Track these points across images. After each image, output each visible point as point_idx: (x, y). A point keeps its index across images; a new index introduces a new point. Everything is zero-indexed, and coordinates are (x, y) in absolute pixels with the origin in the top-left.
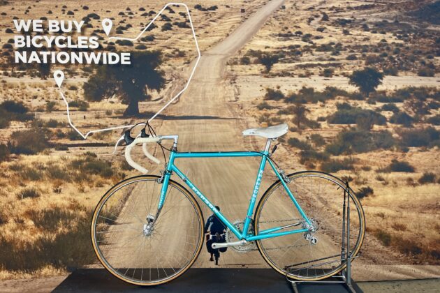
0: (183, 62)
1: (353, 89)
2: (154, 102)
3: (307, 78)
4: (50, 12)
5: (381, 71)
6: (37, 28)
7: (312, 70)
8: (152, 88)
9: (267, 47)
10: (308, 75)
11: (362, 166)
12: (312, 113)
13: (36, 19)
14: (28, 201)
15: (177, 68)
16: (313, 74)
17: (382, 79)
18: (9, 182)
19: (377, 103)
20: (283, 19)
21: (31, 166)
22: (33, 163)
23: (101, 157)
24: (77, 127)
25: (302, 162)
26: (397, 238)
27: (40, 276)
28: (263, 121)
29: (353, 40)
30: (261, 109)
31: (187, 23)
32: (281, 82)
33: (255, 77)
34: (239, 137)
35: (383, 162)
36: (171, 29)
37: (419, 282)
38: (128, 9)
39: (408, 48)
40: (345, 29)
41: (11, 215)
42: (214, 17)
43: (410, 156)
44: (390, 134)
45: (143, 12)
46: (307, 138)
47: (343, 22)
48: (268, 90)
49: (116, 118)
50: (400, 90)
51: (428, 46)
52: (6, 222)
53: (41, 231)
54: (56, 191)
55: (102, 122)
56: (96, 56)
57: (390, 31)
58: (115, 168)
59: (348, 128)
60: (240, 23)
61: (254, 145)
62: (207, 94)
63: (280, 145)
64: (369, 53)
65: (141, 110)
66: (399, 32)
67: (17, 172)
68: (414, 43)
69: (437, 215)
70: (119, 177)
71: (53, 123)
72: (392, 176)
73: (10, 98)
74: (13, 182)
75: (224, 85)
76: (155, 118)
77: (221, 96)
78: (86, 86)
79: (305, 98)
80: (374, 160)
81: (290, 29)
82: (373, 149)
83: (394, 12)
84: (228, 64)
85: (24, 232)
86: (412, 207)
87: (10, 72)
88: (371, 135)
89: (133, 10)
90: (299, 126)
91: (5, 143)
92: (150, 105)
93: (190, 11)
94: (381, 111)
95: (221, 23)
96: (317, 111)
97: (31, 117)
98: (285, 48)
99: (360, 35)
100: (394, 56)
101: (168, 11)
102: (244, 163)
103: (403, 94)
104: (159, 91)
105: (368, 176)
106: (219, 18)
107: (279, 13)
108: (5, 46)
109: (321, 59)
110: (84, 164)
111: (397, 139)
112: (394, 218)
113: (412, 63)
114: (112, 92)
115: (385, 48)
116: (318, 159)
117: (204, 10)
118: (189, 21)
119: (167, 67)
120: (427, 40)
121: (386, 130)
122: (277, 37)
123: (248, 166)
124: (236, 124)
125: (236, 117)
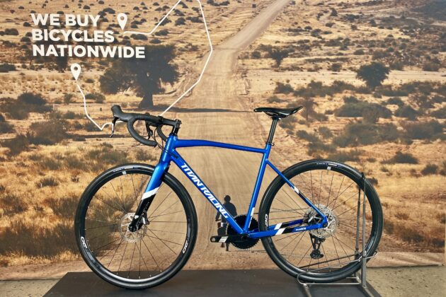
0: (196, 56)
1: (360, 83)
2: (167, 95)
3: (315, 73)
4: (67, 7)
5: (387, 66)
6: (55, 22)
7: (321, 64)
8: (165, 81)
9: (277, 42)
10: (317, 69)
11: (368, 157)
12: (320, 106)
13: (54, 13)
14: (47, 189)
15: (191, 61)
16: (321, 68)
17: (388, 74)
18: (29, 172)
19: (383, 97)
20: (293, 15)
21: (49, 156)
22: (52, 153)
23: (117, 147)
24: (93, 119)
25: (310, 154)
26: (399, 227)
27: (59, 261)
29: (360, 35)
30: (271, 102)
31: (200, 18)
32: (290, 76)
33: (266, 71)
34: (249, 130)
35: (387, 154)
36: (184, 24)
37: (421, 269)
38: (143, 4)
39: (413, 43)
40: (353, 24)
41: (31, 203)
42: (226, 12)
43: (414, 148)
44: (395, 127)
45: (157, 7)
46: (315, 130)
47: (352, 17)
48: (278, 83)
49: (131, 110)
50: (405, 84)
51: (434, 41)
52: (26, 209)
53: (60, 218)
54: (75, 180)
56: (112, 49)
57: (396, 26)
58: (130, 159)
59: (354, 121)
60: (251, 18)
61: (264, 137)
62: (219, 87)
63: (289, 137)
64: (376, 48)
65: (155, 103)
66: (405, 28)
67: (36, 162)
68: (419, 38)
69: (439, 205)
71: (71, 115)
72: (396, 167)
73: (29, 90)
74: (32, 171)
75: (236, 79)
76: (169, 111)
77: (232, 89)
78: (102, 79)
79: (313, 92)
80: (379, 152)
81: (300, 25)
82: (378, 141)
83: (401, 8)
84: (239, 58)
85: (44, 219)
86: (415, 197)
87: (28, 65)
88: (376, 127)
89: (148, 4)
90: (307, 119)
91: (25, 133)
92: (163, 98)
93: (203, 6)
94: (386, 104)
95: (233, 17)
96: (325, 104)
97: (49, 109)
98: (294, 42)
99: (367, 30)
100: (400, 51)
101: (182, 6)
103: (408, 88)
104: (172, 84)
105: (373, 167)
106: (231, 13)
107: (289, 8)
108: (23, 40)
109: (329, 54)
110: (101, 154)
111: (401, 132)
112: (398, 207)
113: (417, 58)
114: (128, 85)
115: (391, 43)
116: (325, 150)
117: (216, 5)
118: (201, 16)
119: (181, 61)
120: (433, 36)
121: (391, 124)
122: (287, 32)
124: (247, 116)
125: (246, 110)
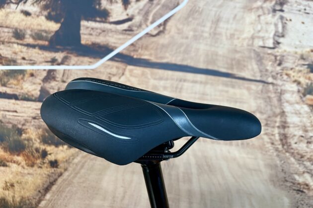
2: (113, 27)
28: (310, 93)
49: (34, 46)
55: (6, 51)
58: (29, 140)
61: (282, 131)
62: (221, 25)
65: (86, 38)
70: (36, 155)
75: (260, 12)
76: (112, 59)
77: (248, 32)
92: (104, 31)
102: (256, 159)
104: (126, 4)
123: (261, 163)
124: (262, 92)
125: (264, 79)
